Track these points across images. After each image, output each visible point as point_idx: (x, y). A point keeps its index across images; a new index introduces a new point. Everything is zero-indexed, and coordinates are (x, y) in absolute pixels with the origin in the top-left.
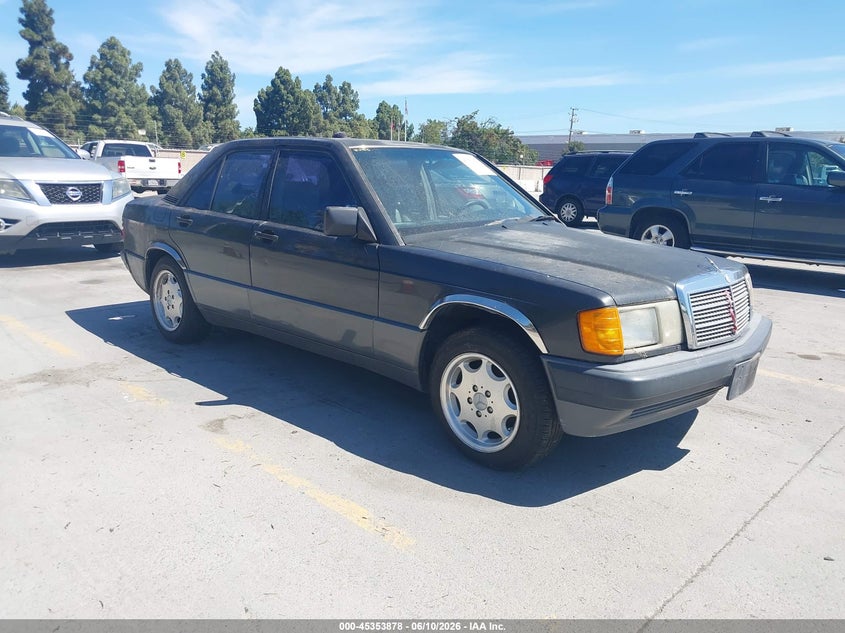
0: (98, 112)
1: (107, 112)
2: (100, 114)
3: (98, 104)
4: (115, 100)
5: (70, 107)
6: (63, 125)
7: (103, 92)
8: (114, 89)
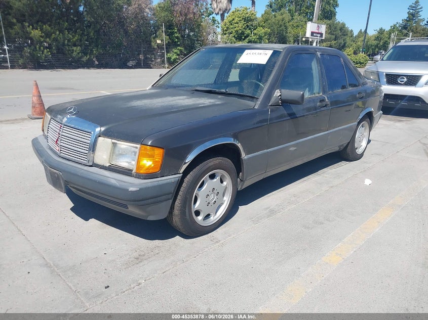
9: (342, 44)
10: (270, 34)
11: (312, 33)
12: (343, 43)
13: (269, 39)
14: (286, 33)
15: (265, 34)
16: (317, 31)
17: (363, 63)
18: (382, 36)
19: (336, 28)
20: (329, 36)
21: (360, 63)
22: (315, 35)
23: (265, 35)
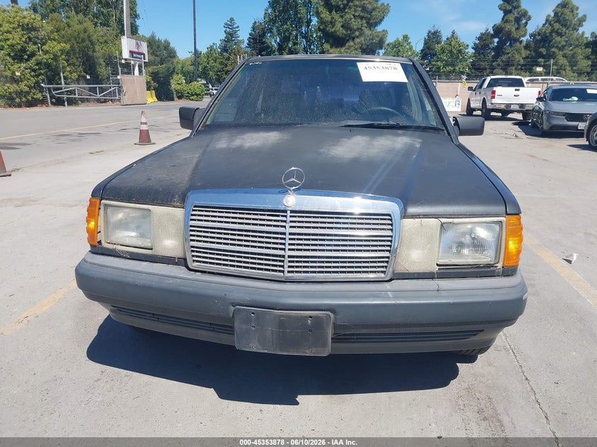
0: (543, 56)
1: (550, 56)
2: (544, 58)
3: (543, 51)
4: (557, 47)
5: (521, 54)
6: (514, 68)
7: (551, 41)
8: (558, 39)
9: (171, 70)
10: (68, 54)
11: (132, 53)
12: (172, 67)
13: (67, 61)
14: (94, 51)
15: (62, 51)
16: (137, 50)
17: (200, 95)
18: (199, 60)
19: (158, 47)
20: (152, 58)
21: (197, 95)
22: (135, 55)
23: (62, 54)
